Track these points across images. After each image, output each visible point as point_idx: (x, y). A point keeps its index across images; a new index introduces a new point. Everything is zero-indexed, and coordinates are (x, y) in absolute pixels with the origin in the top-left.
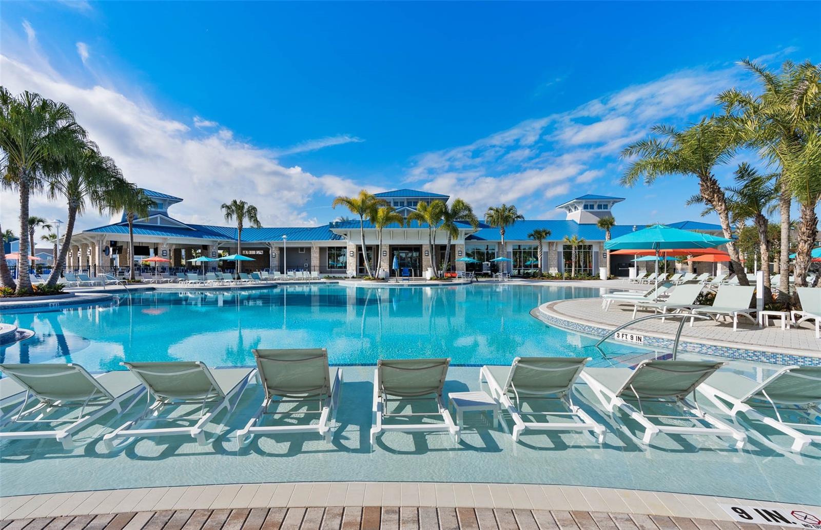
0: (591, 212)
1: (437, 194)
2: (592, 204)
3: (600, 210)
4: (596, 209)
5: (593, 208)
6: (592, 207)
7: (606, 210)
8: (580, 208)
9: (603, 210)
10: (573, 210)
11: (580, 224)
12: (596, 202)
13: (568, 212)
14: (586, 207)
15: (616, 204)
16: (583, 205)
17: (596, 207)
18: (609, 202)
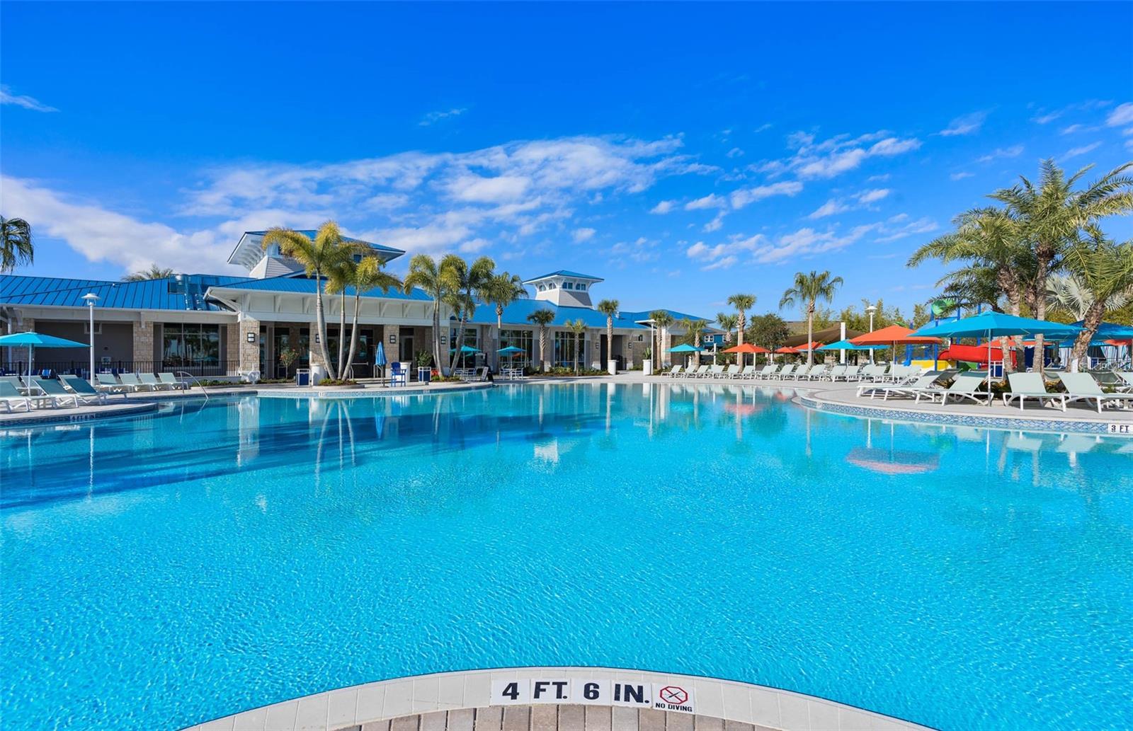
0: (568, 292)
1: (382, 246)
2: (571, 282)
3: (578, 291)
4: (574, 290)
5: (571, 288)
6: (570, 286)
7: (583, 291)
8: (559, 287)
9: (580, 291)
10: (547, 288)
11: (559, 306)
12: (575, 281)
13: (538, 290)
14: (564, 286)
15: (593, 285)
16: (562, 284)
17: (574, 286)
18: (588, 282)
